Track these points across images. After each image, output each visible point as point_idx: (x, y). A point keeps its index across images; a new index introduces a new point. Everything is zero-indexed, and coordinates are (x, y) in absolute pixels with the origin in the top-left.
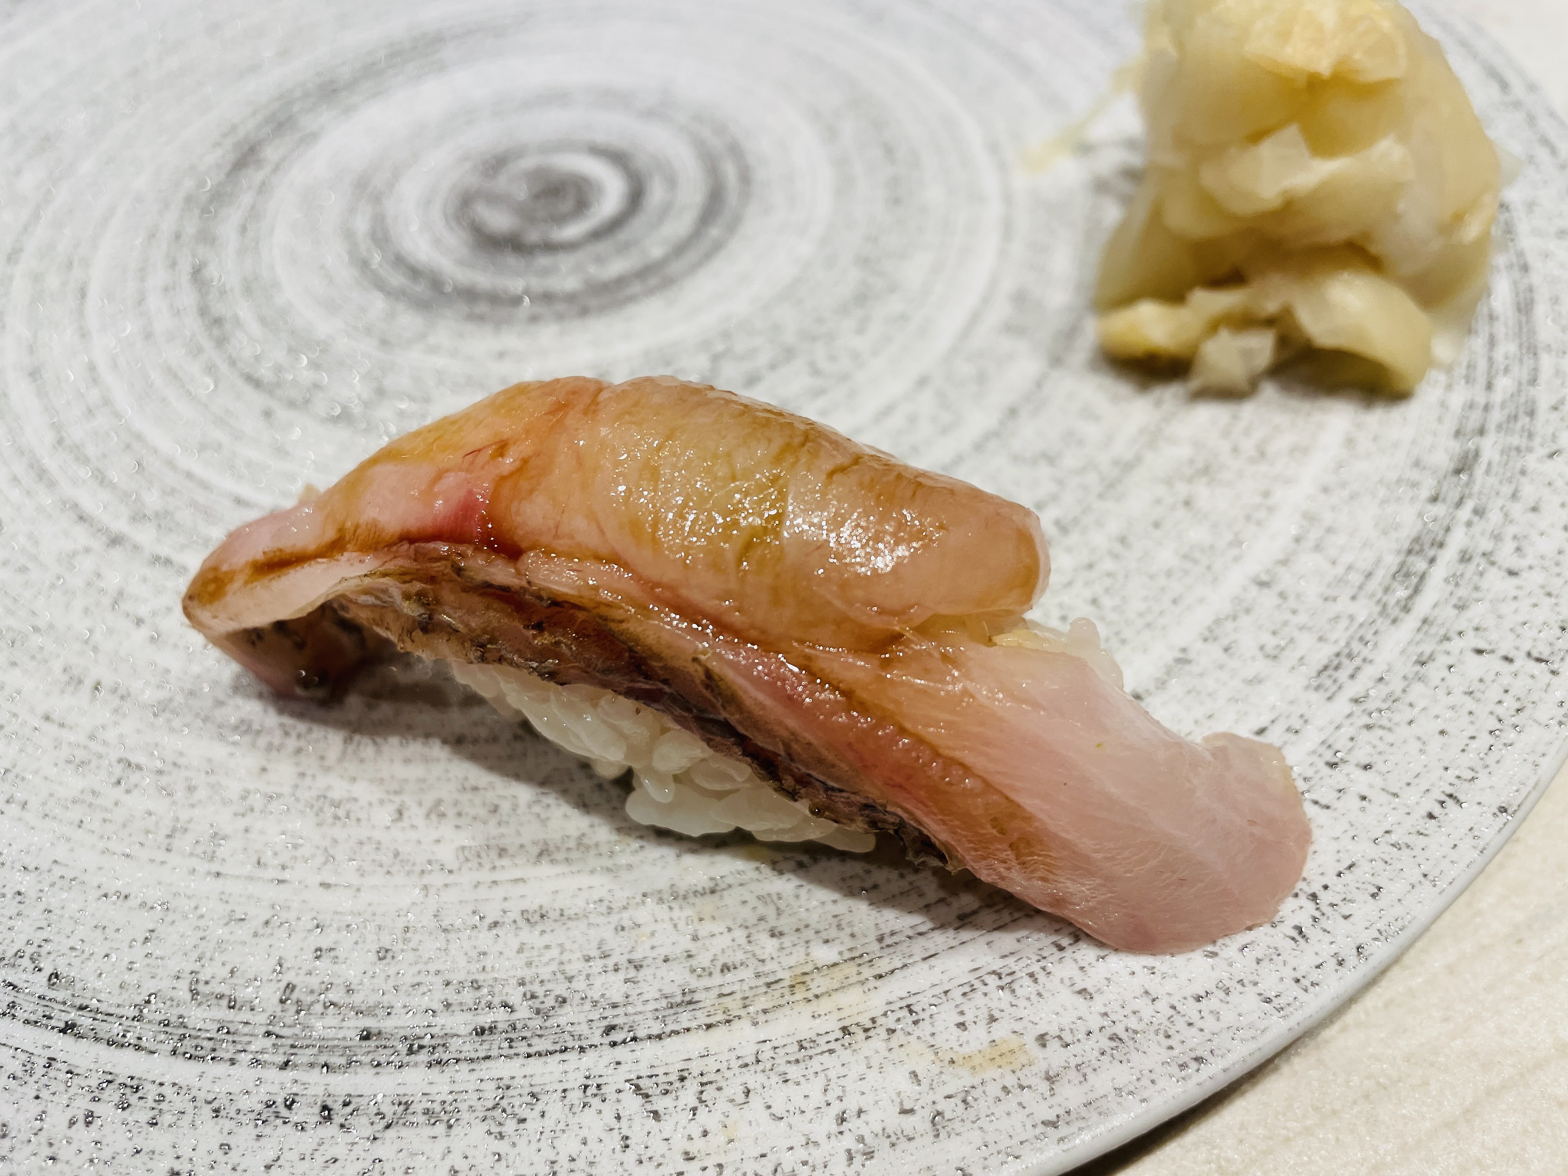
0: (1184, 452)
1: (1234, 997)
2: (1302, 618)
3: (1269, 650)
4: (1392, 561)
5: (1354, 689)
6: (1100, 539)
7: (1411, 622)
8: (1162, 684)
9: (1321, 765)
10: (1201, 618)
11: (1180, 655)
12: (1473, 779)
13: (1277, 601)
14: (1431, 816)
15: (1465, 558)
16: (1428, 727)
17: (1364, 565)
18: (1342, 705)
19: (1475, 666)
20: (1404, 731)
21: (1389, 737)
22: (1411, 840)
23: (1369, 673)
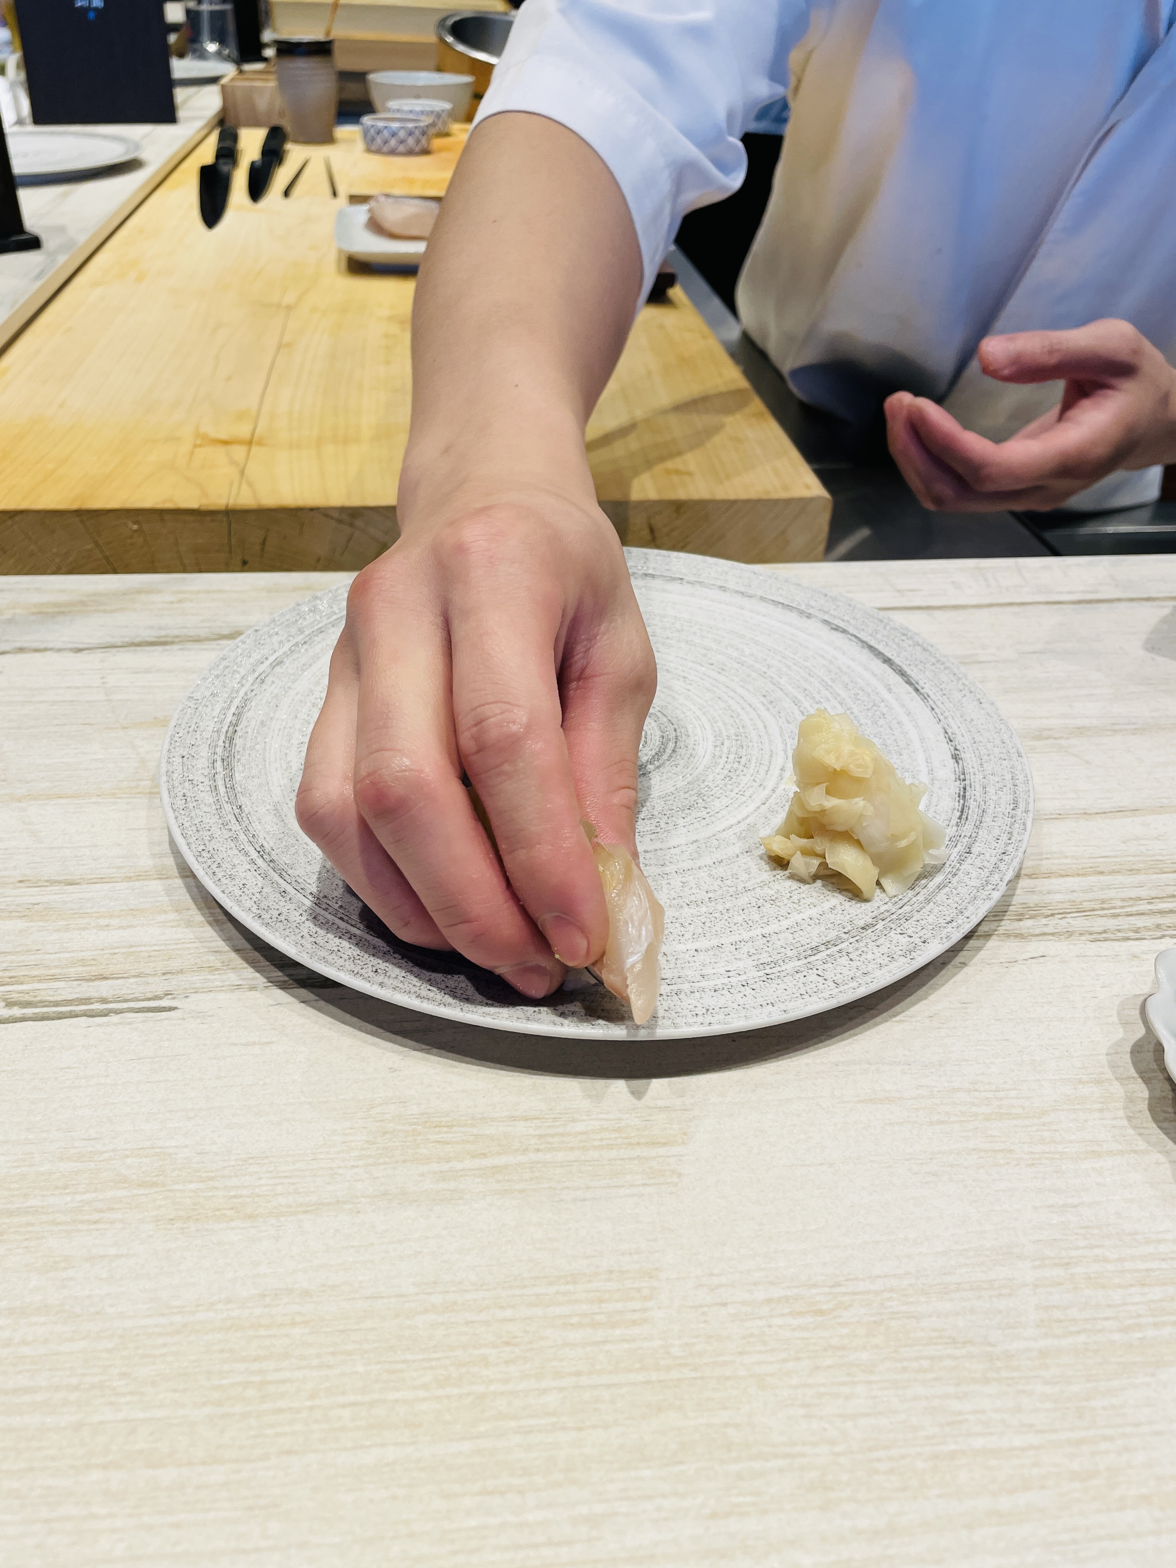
0: (772, 892)
1: (665, 1020)
2: (769, 949)
3: (750, 954)
4: (814, 944)
5: (768, 971)
6: (720, 907)
7: (805, 961)
8: (707, 950)
9: (740, 983)
10: (735, 938)
11: (720, 945)
12: (784, 1002)
13: (765, 942)
14: (761, 1005)
15: (840, 951)
16: (783, 986)
17: (803, 943)
18: (761, 973)
19: (814, 978)
20: (775, 986)
21: (767, 985)
22: (748, 1008)
23: (778, 969)
